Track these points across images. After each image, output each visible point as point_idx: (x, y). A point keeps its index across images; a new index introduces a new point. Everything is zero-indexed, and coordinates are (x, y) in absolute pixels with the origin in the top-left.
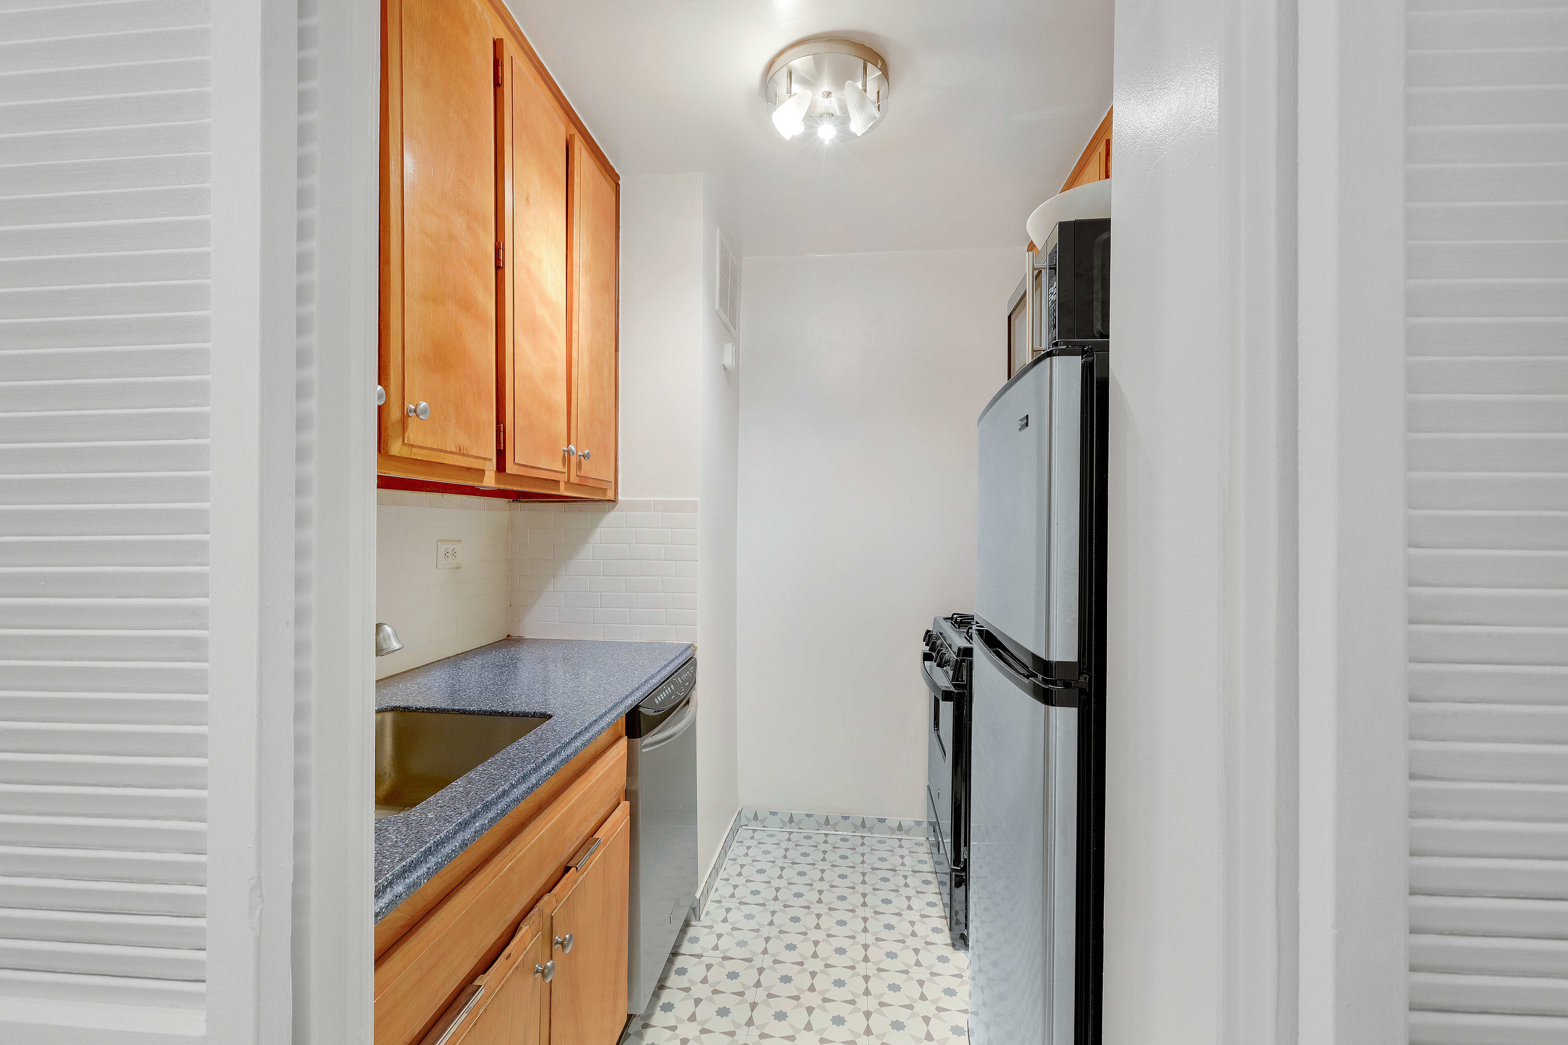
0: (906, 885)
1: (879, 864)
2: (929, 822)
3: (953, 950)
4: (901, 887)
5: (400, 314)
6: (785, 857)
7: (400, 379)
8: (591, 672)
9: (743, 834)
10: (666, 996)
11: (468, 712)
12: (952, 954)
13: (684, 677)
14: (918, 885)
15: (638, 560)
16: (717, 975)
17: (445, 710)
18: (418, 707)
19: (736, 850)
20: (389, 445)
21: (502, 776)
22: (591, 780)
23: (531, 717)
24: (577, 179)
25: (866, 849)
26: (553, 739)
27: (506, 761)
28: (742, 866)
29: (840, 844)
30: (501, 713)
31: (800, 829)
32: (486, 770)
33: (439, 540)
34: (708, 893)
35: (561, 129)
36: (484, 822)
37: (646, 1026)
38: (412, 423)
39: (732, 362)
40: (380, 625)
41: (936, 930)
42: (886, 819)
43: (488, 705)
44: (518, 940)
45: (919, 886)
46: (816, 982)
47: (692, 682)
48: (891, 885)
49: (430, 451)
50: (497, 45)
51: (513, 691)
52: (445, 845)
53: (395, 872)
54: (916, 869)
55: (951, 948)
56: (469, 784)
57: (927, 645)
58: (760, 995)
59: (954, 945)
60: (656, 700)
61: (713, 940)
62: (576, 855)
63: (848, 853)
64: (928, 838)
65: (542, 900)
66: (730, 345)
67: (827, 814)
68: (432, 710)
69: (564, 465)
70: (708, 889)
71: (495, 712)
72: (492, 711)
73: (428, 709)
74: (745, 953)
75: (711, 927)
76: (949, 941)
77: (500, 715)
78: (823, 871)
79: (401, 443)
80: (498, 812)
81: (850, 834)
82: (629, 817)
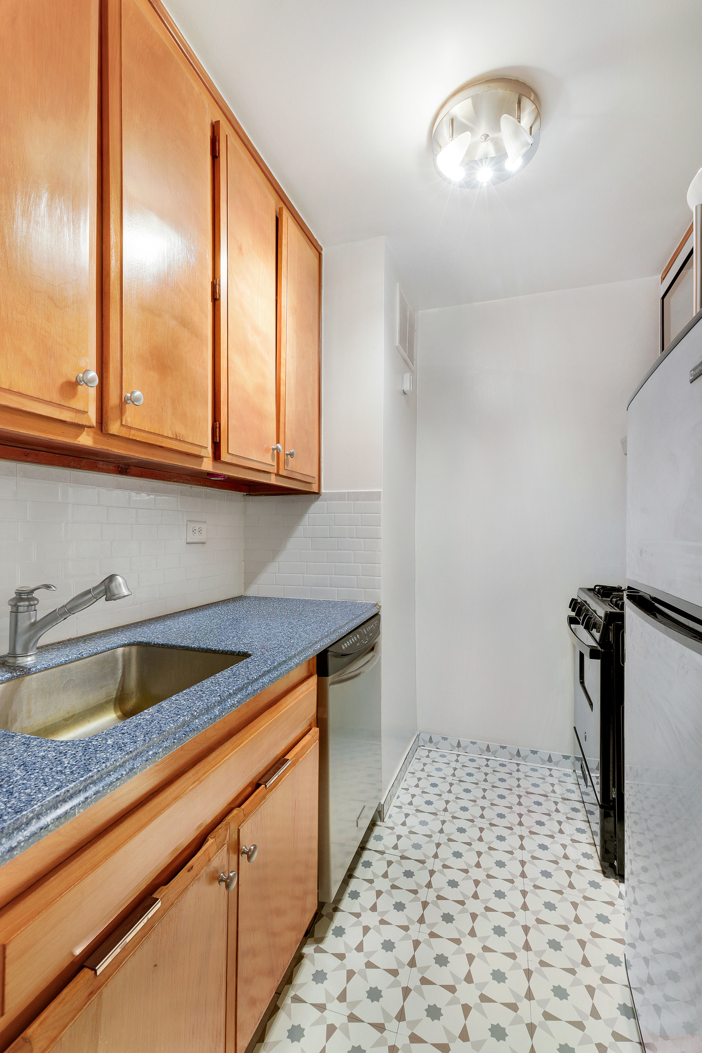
0: (557, 811)
1: (532, 789)
2: (575, 757)
3: (603, 877)
4: (552, 812)
5: (119, 318)
6: (454, 775)
7: (119, 373)
8: (294, 622)
9: (422, 753)
10: (353, 885)
11: (190, 648)
12: (602, 881)
13: (368, 629)
14: (567, 812)
15: (336, 538)
16: (396, 871)
17: (174, 646)
18: (156, 643)
19: (415, 766)
20: (109, 425)
21: (188, 706)
22: (282, 711)
23: (236, 655)
24: (284, 241)
25: (521, 775)
26: (243, 675)
27: (197, 693)
28: (419, 779)
29: (499, 768)
30: (214, 650)
31: (466, 752)
32: (177, 700)
33: (188, 521)
34: (391, 799)
35: (272, 202)
36: (158, 750)
37: (336, 909)
38: (129, 408)
39: (410, 387)
40: (113, 576)
41: (586, 856)
42: (538, 751)
43: (206, 644)
44: (202, 852)
45: (569, 813)
46: (479, 889)
47: (377, 632)
48: (543, 809)
49: (148, 435)
50: (215, 127)
51: (230, 634)
52: (111, 773)
53: (45, 802)
54: (565, 796)
55: (601, 875)
56: (158, 712)
57: (573, 610)
58: (430, 896)
59: (604, 873)
60: (343, 646)
61: (394, 841)
62: (268, 773)
63: (506, 776)
64: (574, 771)
65: (231, 814)
66: (408, 375)
67: (488, 743)
68: (165, 646)
69: (273, 460)
70: (391, 796)
71: (210, 650)
72: (208, 649)
73: (162, 645)
74: (418, 855)
75: (392, 828)
76: (600, 868)
77: (214, 653)
78: (484, 790)
79: (119, 424)
80: (175, 741)
81: (507, 760)
82: (318, 741)
